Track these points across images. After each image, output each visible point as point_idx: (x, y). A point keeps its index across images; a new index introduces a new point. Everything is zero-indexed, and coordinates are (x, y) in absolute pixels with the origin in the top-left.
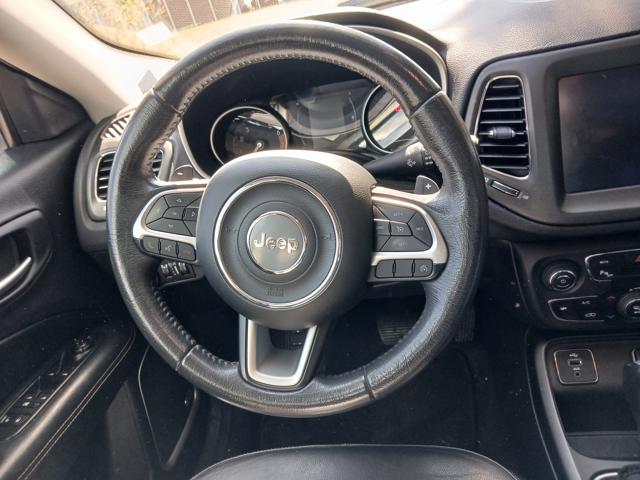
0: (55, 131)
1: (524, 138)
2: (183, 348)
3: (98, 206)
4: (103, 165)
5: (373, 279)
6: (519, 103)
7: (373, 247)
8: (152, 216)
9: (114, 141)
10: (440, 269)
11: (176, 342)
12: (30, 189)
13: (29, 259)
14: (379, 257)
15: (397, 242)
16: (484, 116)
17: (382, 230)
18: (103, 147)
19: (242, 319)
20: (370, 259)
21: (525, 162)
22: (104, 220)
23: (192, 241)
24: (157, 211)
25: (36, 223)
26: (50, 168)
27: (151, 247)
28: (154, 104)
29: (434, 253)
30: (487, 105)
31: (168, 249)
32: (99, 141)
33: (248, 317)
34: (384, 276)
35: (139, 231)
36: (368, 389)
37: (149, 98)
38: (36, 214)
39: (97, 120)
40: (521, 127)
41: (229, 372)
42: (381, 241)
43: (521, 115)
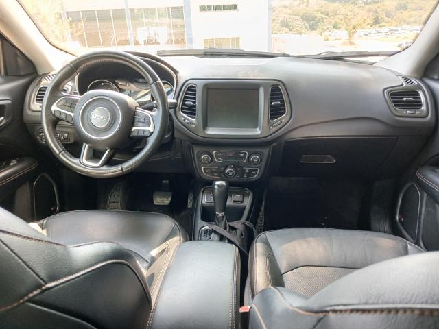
0: (22, 73)
1: (195, 106)
2: (61, 150)
3: (35, 106)
4: (40, 90)
5: (131, 136)
6: (195, 95)
7: (133, 125)
8: (60, 104)
9: (47, 83)
10: (152, 133)
11: (59, 147)
12: (9, 92)
13: (3, 118)
14: (134, 128)
15: (141, 124)
16: (185, 97)
17: (136, 120)
18: (42, 83)
19: (84, 144)
20: (131, 129)
21: (195, 114)
22: (41, 111)
23: (72, 115)
24: (62, 103)
25: (9, 104)
26: (18, 87)
27: (57, 115)
28: (69, 67)
29: (151, 129)
30: (186, 94)
31: (63, 116)
32: (40, 81)
33: (86, 143)
34: (135, 134)
35: (54, 108)
36: (122, 169)
37: (67, 65)
38: (9, 102)
39: (40, 74)
40: (194, 102)
41: (76, 161)
42: (136, 123)
43: (195, 99)
